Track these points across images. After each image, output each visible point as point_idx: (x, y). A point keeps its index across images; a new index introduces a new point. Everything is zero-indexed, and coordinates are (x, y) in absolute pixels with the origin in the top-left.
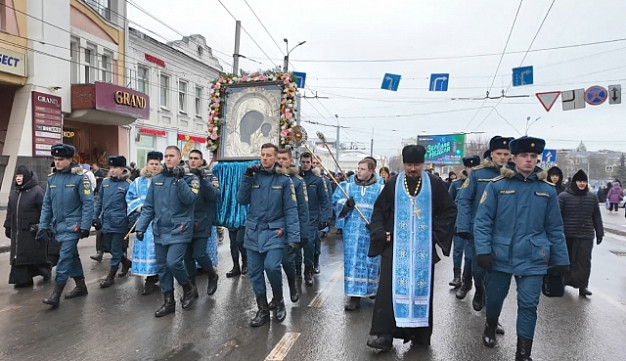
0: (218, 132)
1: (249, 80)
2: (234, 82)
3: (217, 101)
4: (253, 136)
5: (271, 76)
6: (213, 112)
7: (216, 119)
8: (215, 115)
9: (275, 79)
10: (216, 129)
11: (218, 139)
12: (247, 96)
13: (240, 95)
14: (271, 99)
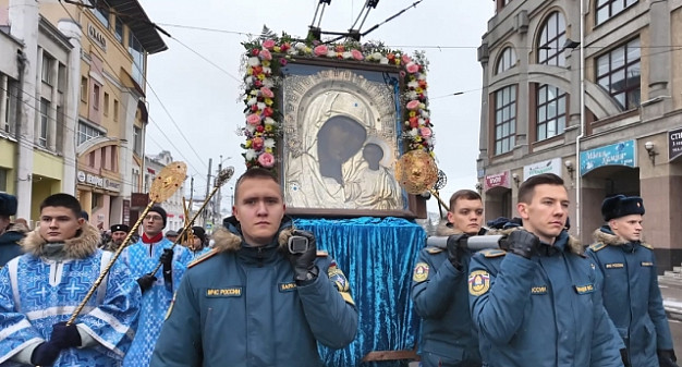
0: (276, 151)
1: (332, 54)
2: (301, 53)
3: (268, 84)
4: (346, 166)
5: (377, 56)
6: (261, 106)
7: (270, 121)
8: (266, 113)
9: (385, 61)
10: (270, 143)
11: (276, 165)
12: (326, 85)
13: (312, 80)
14: (379, 98)
